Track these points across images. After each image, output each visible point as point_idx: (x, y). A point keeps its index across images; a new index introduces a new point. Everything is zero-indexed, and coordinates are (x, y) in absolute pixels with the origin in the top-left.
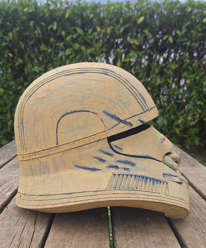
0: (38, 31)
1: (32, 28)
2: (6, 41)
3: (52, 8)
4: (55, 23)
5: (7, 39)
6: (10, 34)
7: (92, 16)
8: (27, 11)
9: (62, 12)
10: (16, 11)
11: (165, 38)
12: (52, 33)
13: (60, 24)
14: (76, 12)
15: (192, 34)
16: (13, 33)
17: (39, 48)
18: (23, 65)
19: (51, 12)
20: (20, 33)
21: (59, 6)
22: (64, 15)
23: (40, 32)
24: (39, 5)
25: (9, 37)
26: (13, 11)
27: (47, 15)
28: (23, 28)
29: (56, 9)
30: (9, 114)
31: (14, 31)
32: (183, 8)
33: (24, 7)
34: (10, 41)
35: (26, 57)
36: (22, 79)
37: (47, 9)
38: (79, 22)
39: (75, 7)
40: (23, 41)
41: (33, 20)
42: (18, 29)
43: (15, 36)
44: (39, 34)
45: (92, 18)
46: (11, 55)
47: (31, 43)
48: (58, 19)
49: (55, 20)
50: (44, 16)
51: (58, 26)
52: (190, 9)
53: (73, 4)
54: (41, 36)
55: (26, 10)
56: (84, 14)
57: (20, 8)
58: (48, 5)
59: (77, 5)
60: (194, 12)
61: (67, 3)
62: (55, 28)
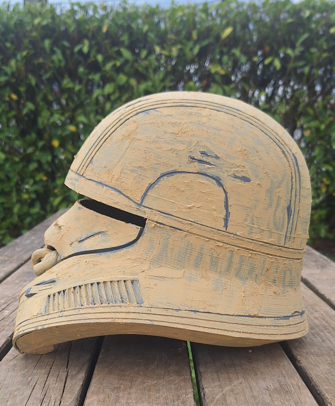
0: (58, 57)
1: (48, 50)
2: (6, 74)
3: (79, 16)
4: (86, 42)
5: (8, 70)
6: (13, 63)
7: (146, 28)
8: (39, 24)
9: (96, 24)
10: (20, 24)
11: (267, 61)
12: (81, 59)
13: (93, 42)
14: (120, 22)
15: (312, 54)
16: (17, 61)
17: (60, 84)
18: (36, 113)
19: (79, 23)
20: (28, 60)
21: (91, 13)
22: (100, 28)
23: (61, 57)
24: (58, 12)
25: (11, 67)
26: (15, 24)
27: (72, 28)
28: (32, 52)
29: (87, 17)
30: (14, 195)
31: (19, 57)
32: (296, 12)
33: (34, 16)
34: (13, 74)
35: (39, 98)
36: (34, 136)
37: (72, 19)
38: (125, 38)
39: (117, 14)
40: (34, 73)
41: (49, 37)
42: (25, 53)
43: (20, 65)
44: (60, 61)
45: (147, 31)
46: (14, 97)
47: (48, 75)
48: (90, 35)
49: (86, 36)
50: (66, 31)
51: (91, 47)
52: (307, 13)
53: (115, 9)
54: (63, 64)
55: (36, 21)
56: (134, 25)
57: (27, 19)
58: (73, 12)
59: (121, 10)
60: (314, 19)
61: (105, 8)
62: (85, 49)
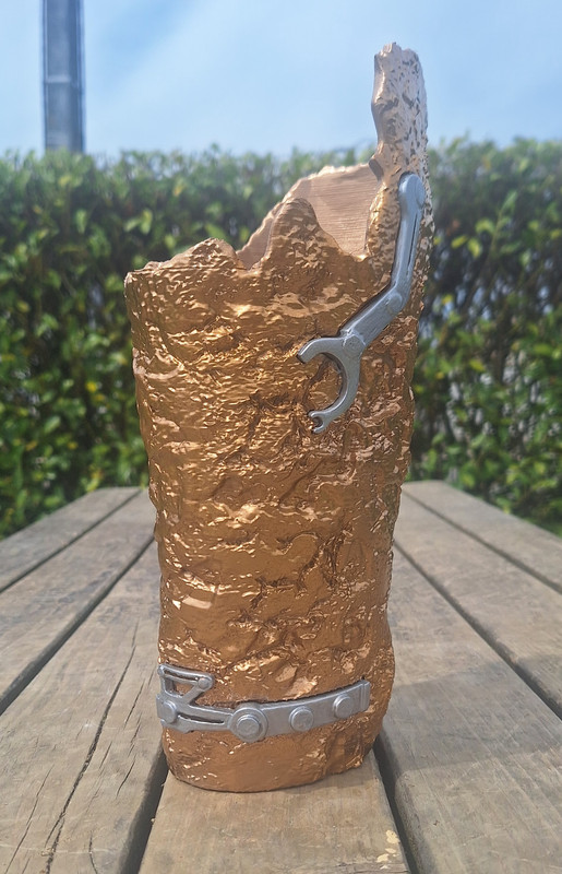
0: (97, 240)
1: (82, 229)
2: (9, 268)
3: (134, 174)
4: (148, 215)
5: (12, 261)
6: (22, 249)
7: (248, 191)
8: (67, 186)
9: (163, 186)
10: (36, 186)
11: (457, 243)
12: (139, 243)
13: (160, 216)
14: (206, 182)
15: (532, 232)
16: (29, 247)
17: (102, 285)
18: (59, 336)
19: (135, 186)
20: (46, 246)
21: (156, 168)
23: (104, 240)
24: (100, 164)
25: (17, 258)
26: (28, 187)
28: (56, 232)
29: (148, 174)
31: (32, 241)
33: (58, 173)
34: (21, 269)
35: (65, 308)
37: (125, 178)
38: (215, 209)
39: (201, 169)
40: (56, 267)
41: (85, 207)
42: (43, 234)
43: (35, 253)
44: (102, 247)
45: (252, 196)
46: (24, 307)
47: (81, 270)
48: (153, 202)
49: (148, 206)
50: (115, 198)
51: (154, 224)
52: (523, 164)
53: (197, 159)
54: (107, 252)
55: (64, 181)
56: (228, 187)
57: (49, 177)
58: (125, 167)
59: (207, 164)
60: (533, 175)
61: (180, 160)
62: (146, 227)
